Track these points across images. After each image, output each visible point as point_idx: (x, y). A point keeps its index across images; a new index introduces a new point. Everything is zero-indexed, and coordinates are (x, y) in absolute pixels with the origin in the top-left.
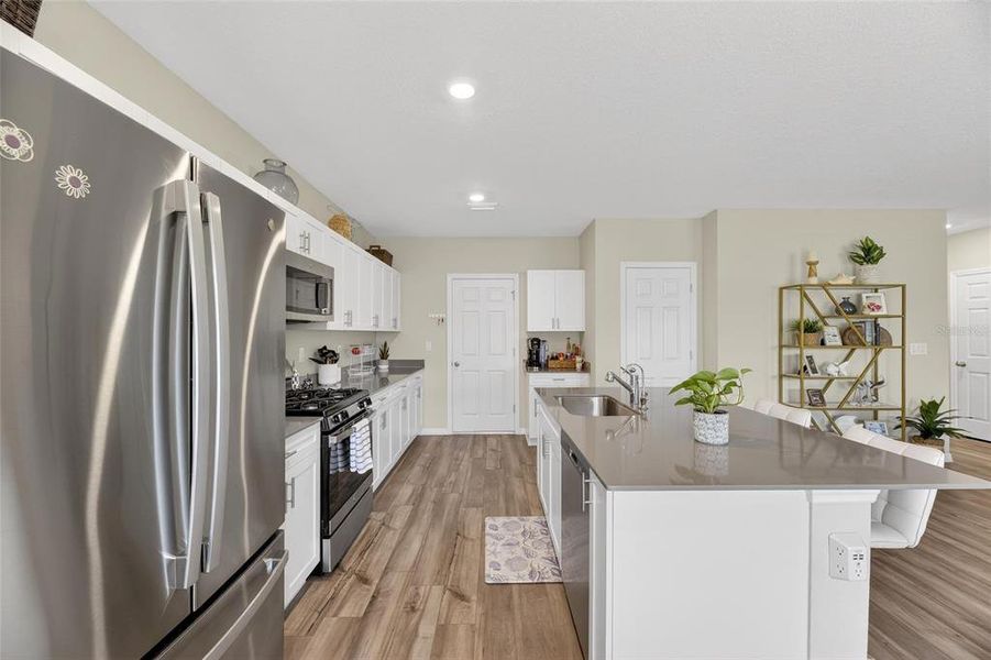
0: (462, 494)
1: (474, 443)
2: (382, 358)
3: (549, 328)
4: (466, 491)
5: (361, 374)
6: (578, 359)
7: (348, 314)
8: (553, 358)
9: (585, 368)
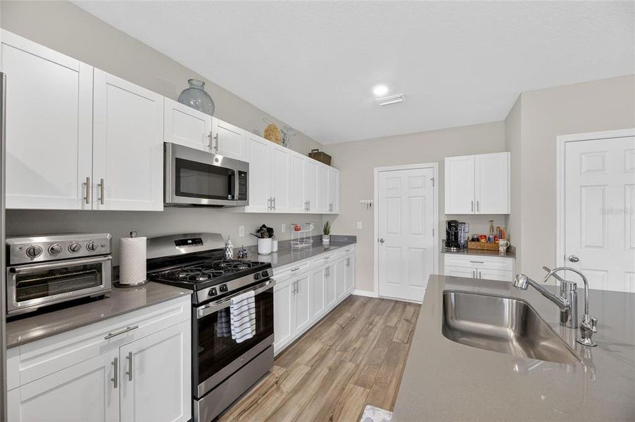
0: (358, 366)
1: (393, 309)
2: (325, 234)
3: (468, 211)
4: (363, 363)
5: (300, 246)
6: (502, 242)
7: (271, 200)
8: (473, 240)
9: (509, 251)
